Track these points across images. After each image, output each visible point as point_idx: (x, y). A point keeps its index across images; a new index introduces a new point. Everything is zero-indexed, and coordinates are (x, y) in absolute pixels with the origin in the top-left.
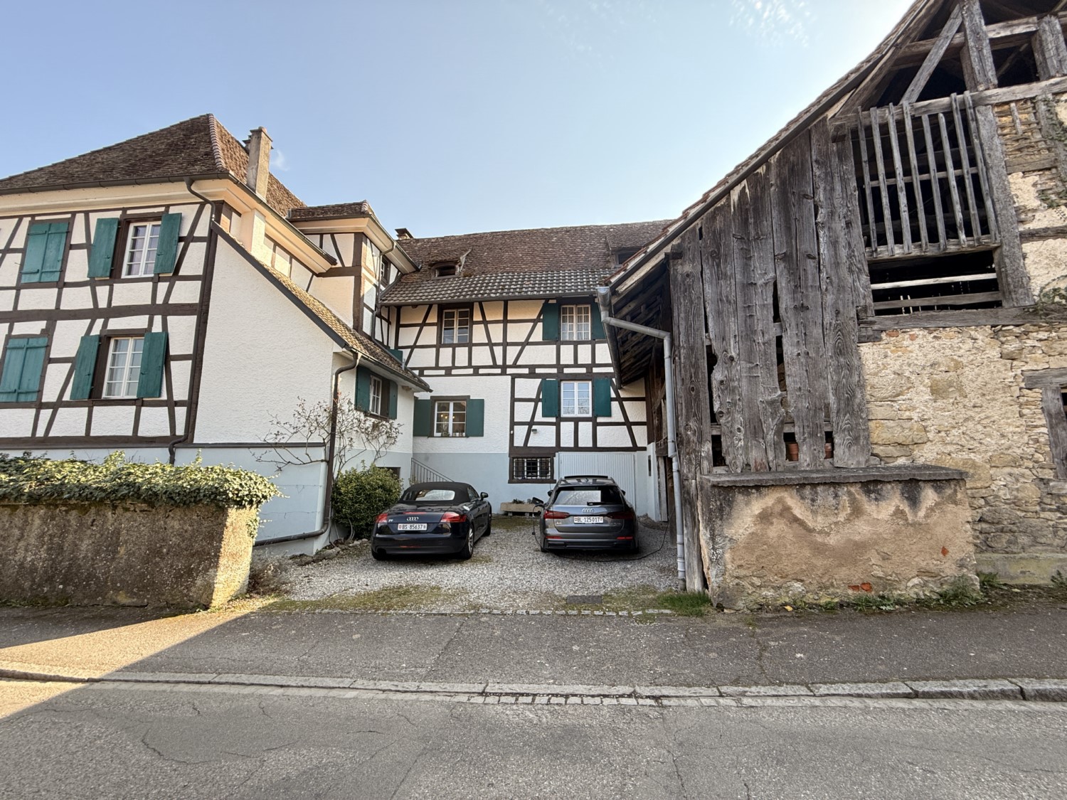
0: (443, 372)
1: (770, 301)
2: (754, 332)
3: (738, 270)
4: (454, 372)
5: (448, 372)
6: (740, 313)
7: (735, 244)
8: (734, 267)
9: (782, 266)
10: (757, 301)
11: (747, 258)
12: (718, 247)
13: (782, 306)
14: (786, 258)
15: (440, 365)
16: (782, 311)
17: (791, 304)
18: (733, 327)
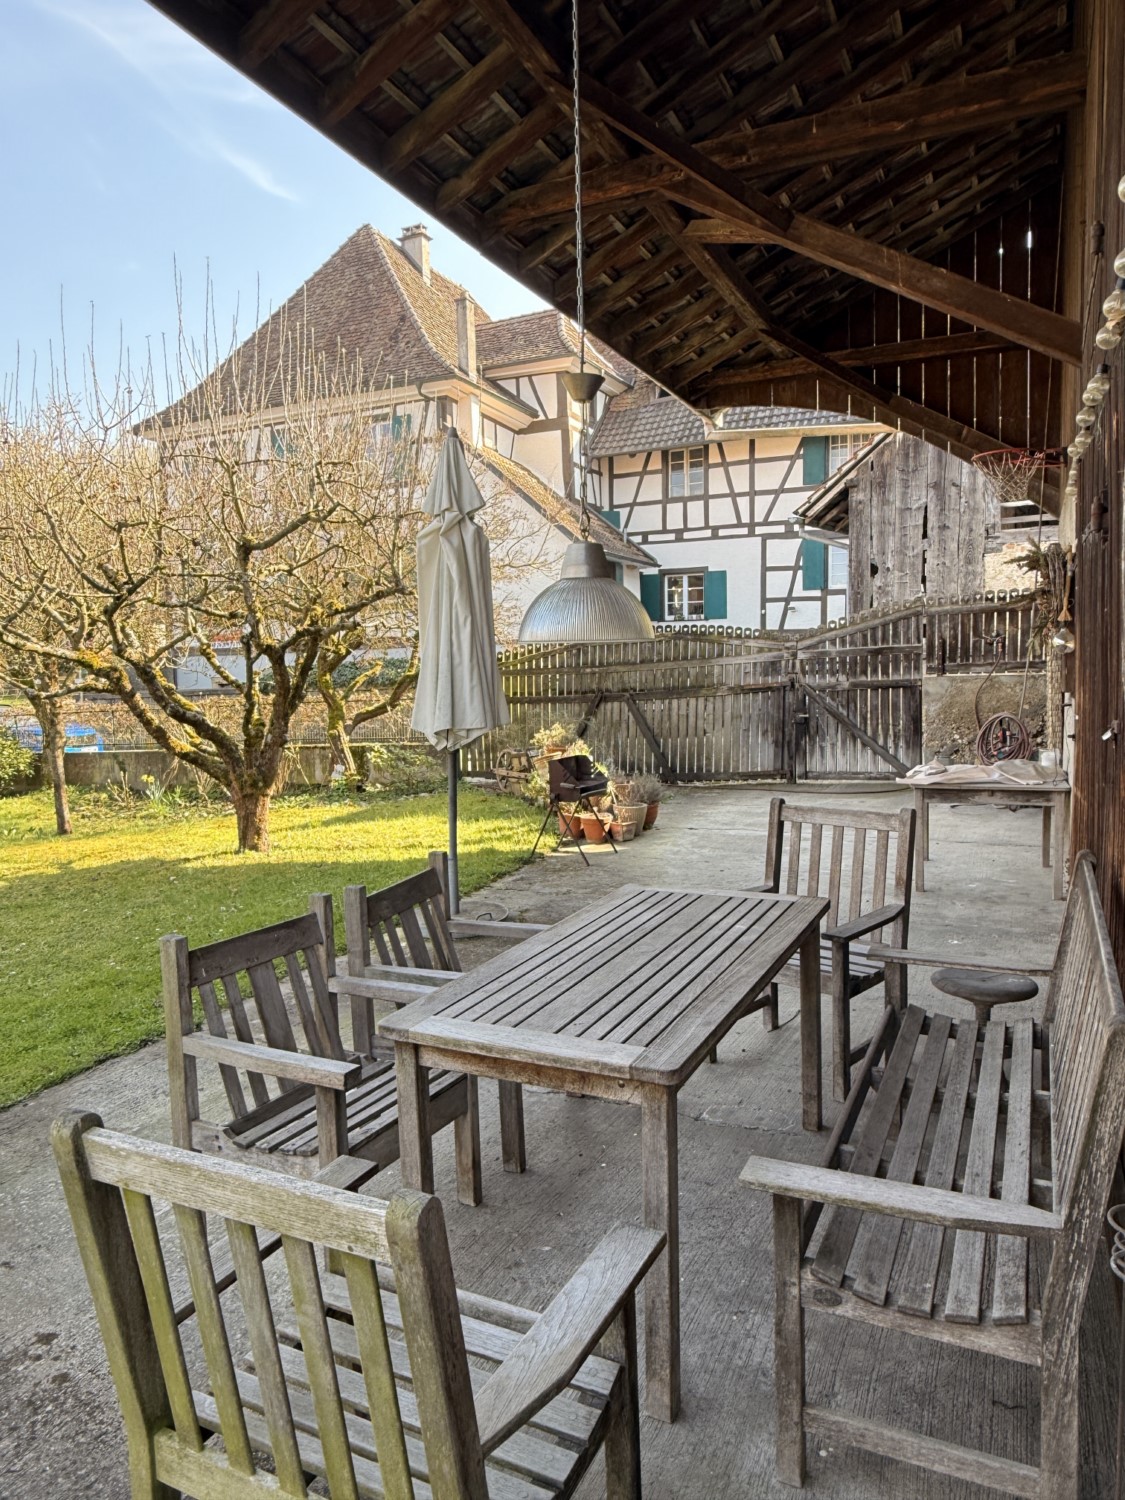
0: (672, 537)
1: (921, 522)
2: (907, 548)
3: (898, 497)
4: (686, 535)
5: (679, 536)
6: (897, 533)
7: (897, 475)
8: (895, 495)
9: (932, 492)
10: (910, 523)
11: (906, 485)
12: (885, 477)
13: (929, 525)
14: (937, 486)
15: (669, 527)
16: (929, 532)
17: (936, 525)
18: (892, 544)
